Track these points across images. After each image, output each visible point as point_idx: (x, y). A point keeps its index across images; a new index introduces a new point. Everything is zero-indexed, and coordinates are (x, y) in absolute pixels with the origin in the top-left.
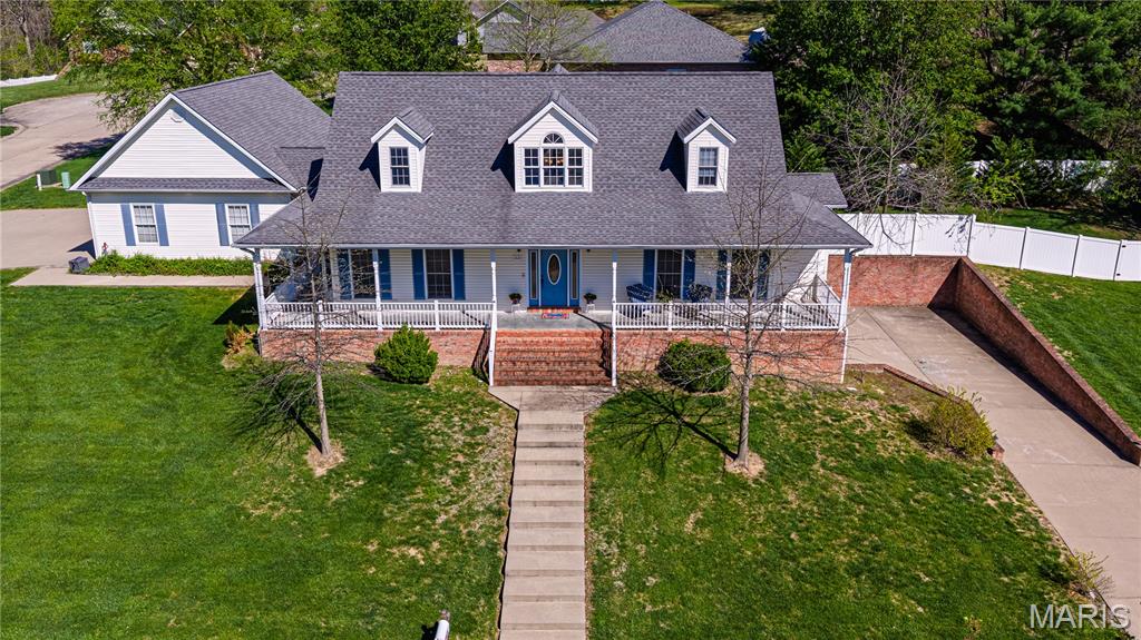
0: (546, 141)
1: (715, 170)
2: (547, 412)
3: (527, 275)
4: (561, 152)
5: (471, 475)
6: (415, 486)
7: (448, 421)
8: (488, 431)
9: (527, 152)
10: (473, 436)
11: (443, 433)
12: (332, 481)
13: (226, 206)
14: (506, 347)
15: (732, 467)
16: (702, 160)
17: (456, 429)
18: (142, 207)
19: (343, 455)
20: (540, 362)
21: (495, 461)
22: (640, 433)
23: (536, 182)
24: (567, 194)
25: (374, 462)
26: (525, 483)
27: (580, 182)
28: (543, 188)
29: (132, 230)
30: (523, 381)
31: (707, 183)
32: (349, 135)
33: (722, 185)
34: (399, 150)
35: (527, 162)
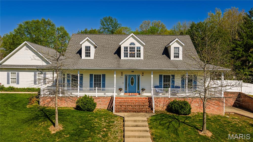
0: (130, 45)
1: (179, 53)
2: (133, 117)
3: (124, 83)
4: (134, 48)
5: (109, 134)
6: (88, 137)
7: (100, 120)
8: (114, 122)
9: (125, 48)
10: (109, 123)
11: (98, 123)
12: (57, 135)
13: (37, 73)
14: (118, 102)
15: (201, 133)
16: (175, 51)
17: (103, 121)
18: (13, 73)
19: (62, 128)
20: (129, 105)
21: (117, 130)
22: (166, 123)
23: (127, 56)
24: (136, 60)
25: (73, 130)
26: (129, 137)
27: (140, 57)
28: (129, 58)
29: (9, 79)
30: (124, 111)
31: (176, 57)
32: (73, 46)
33: (181, 58)
34: (88, 47)
35: (125, 51)
